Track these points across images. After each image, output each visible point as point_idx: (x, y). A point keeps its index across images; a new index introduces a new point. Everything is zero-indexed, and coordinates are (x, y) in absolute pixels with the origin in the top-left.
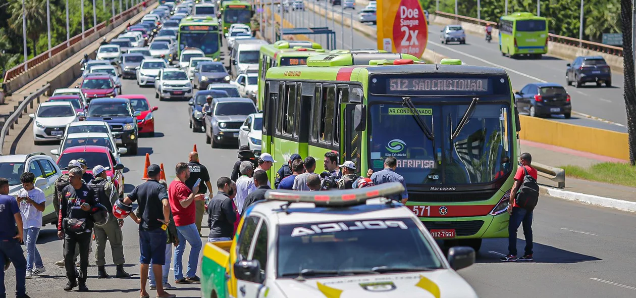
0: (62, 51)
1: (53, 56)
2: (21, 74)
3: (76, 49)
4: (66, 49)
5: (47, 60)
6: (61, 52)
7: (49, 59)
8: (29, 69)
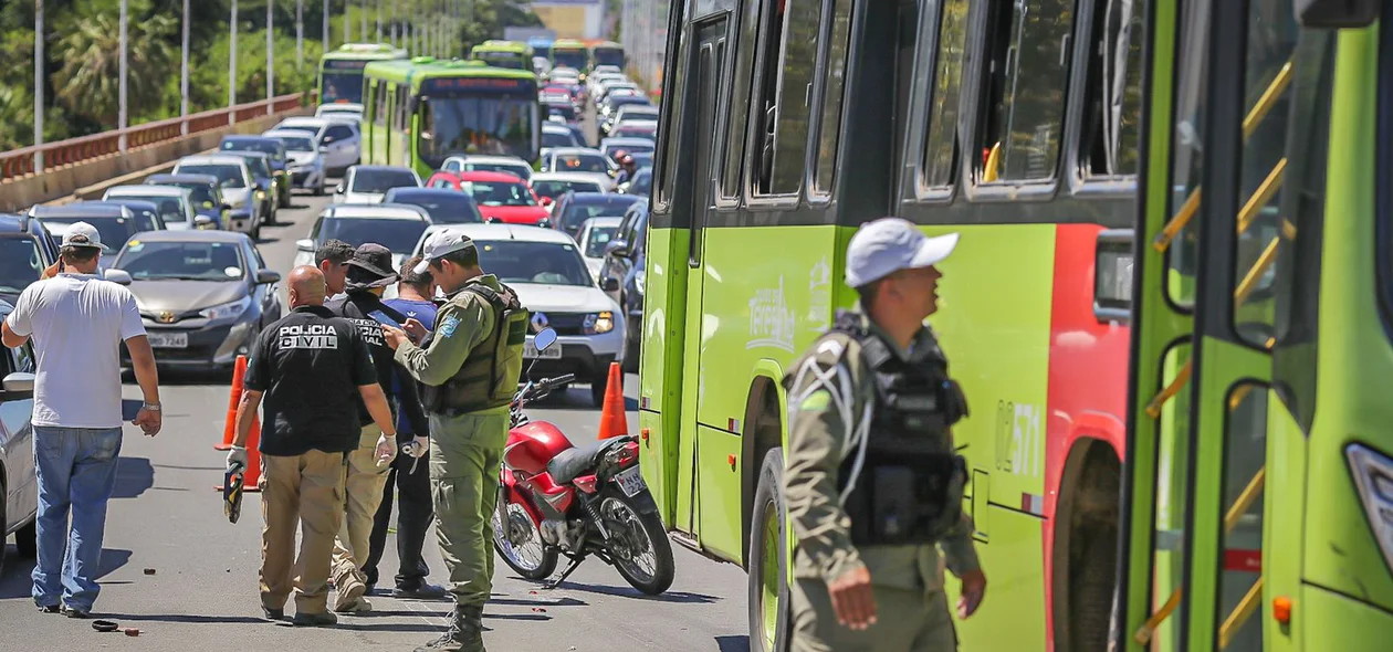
0: (164, 143)
1: (131, 150)
2: (18, 178)
3: (204, 143)
4: (175, 139)
5: (109, 156)
6: (158, 144)
7: (117, 154)
8: (49, 171)
